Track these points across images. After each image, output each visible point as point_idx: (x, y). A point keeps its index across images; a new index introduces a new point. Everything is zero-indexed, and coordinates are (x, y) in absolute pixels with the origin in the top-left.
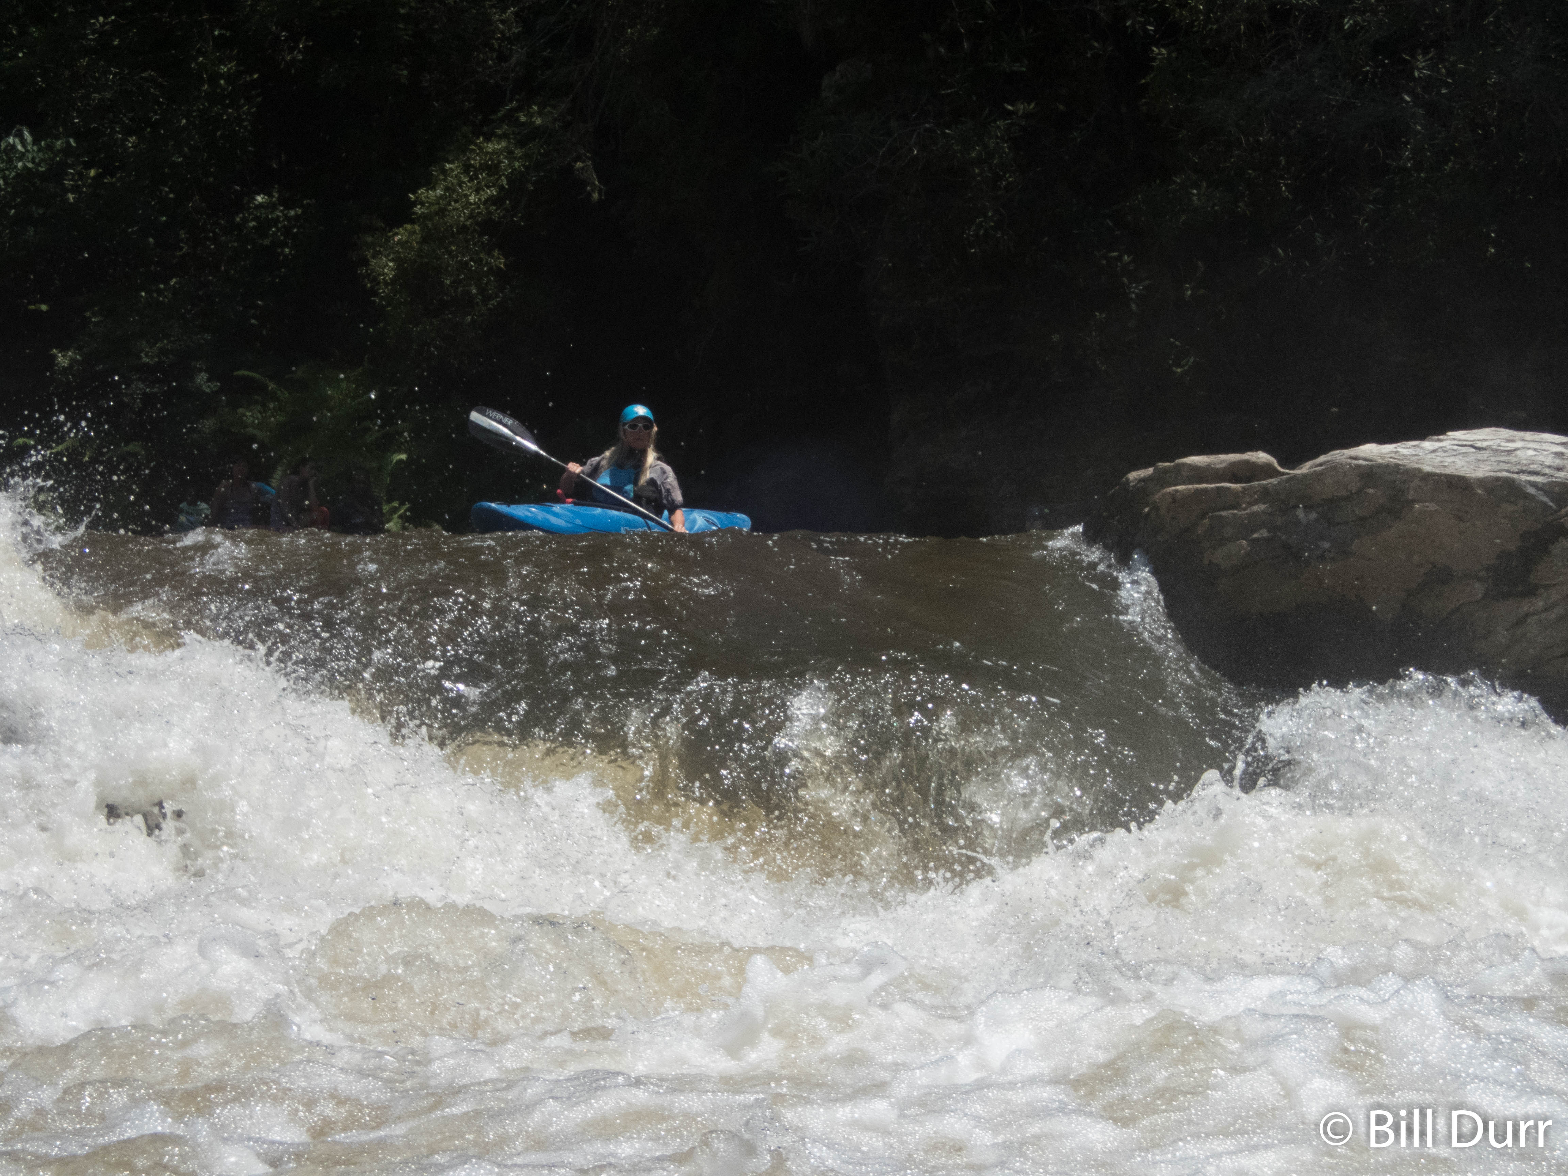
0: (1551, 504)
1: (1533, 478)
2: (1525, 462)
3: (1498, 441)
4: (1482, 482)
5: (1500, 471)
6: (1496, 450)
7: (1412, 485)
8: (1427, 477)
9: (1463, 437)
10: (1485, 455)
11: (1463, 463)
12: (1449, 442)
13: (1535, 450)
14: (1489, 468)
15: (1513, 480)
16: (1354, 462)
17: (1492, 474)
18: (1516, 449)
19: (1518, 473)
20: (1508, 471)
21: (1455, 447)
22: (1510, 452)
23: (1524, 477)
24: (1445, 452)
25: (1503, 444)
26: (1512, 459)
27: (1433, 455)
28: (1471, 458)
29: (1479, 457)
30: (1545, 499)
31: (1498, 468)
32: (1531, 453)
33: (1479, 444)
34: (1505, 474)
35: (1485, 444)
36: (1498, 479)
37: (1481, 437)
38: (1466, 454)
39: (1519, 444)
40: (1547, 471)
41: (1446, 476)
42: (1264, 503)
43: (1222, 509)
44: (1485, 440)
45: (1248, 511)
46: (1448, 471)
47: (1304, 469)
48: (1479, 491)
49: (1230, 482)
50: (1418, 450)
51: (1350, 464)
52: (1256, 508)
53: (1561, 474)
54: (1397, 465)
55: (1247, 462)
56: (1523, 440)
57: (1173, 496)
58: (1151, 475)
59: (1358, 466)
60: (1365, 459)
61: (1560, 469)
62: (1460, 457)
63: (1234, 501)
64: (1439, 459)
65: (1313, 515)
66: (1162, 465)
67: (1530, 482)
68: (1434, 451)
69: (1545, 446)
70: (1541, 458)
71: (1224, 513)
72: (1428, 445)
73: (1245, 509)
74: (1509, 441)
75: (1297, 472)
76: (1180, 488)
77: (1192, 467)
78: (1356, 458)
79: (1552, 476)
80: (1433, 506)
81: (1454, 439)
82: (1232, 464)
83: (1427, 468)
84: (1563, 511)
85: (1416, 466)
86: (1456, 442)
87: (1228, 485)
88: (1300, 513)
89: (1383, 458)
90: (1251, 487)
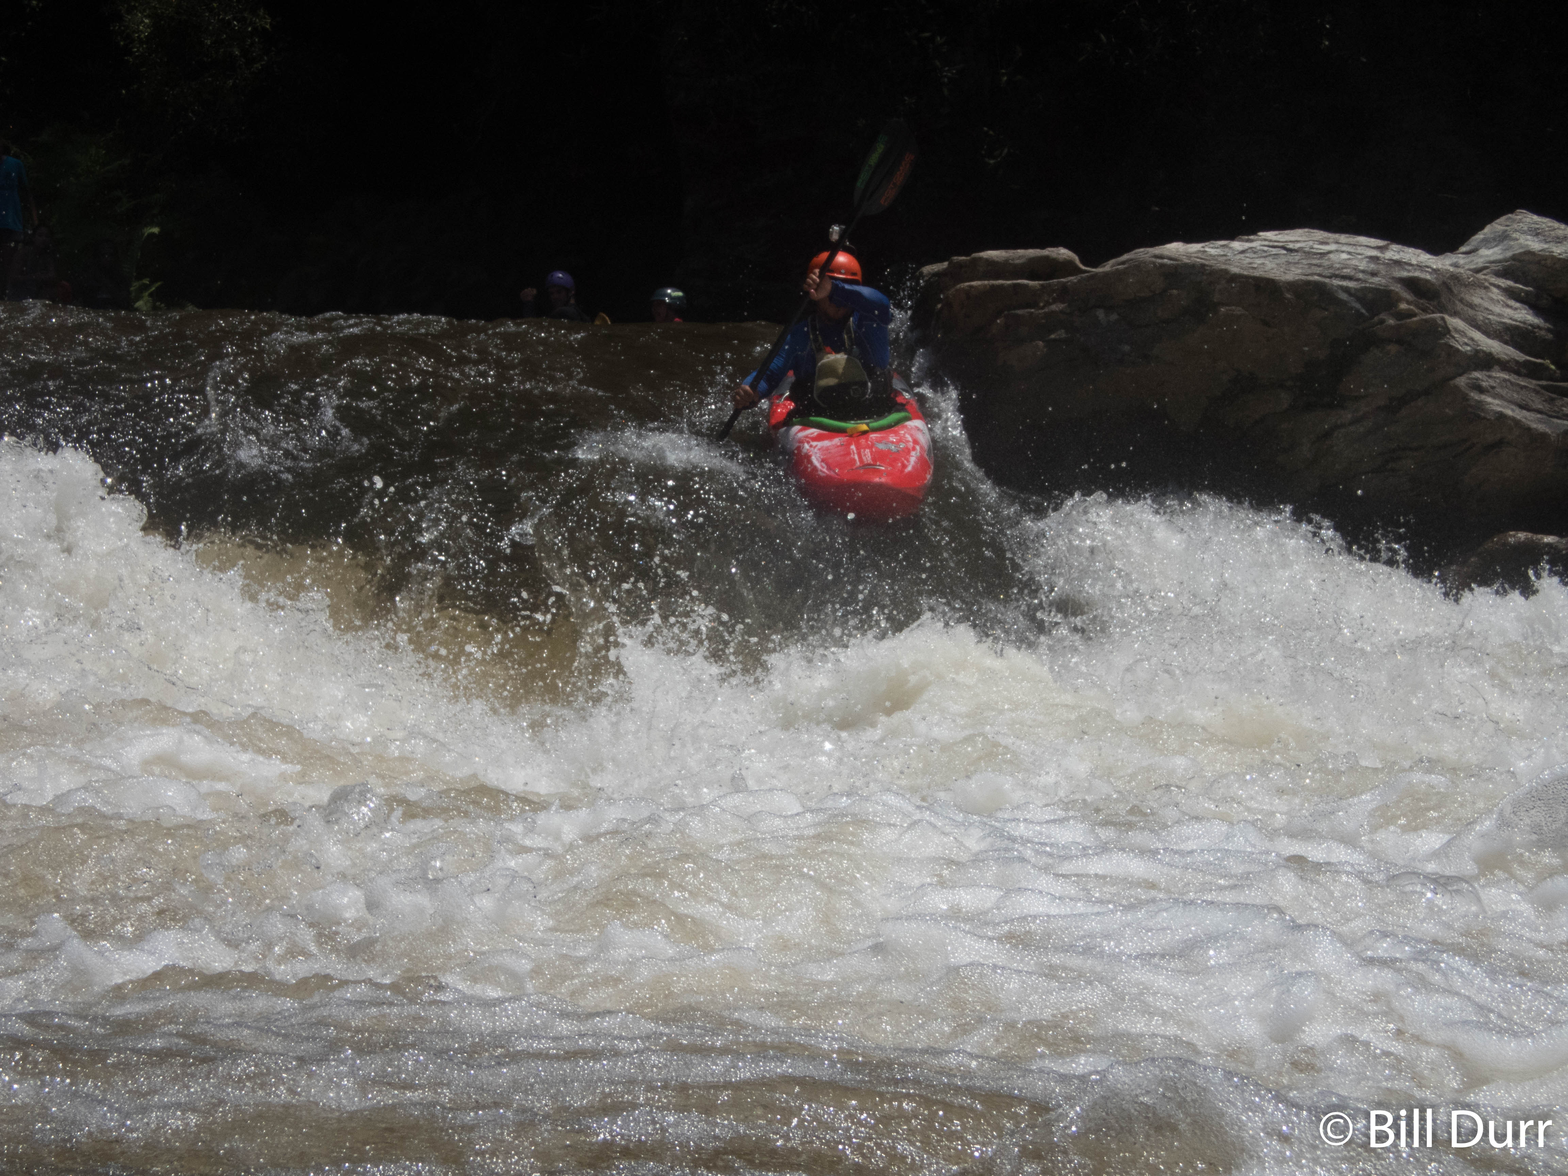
0: (1363, 311)
1: (1345, 283)
2: (1338, 266)
3: (1311, 243)
4: (1293, 286)
5: (1312, 274)
6: (1309, 253)
7: (1218, 286)
8: (1235, 278)
9: (1274, 238)
10: (1297, 257)
11: (1273, 266)
12: (1259, 243)
13: (1349, 253)
14: (1299, 271)
15: (1324, 285)
16: (1160, 261)
17: (1303, 278)
18: (1330, 252)
19: (1330, 277)
20: (1319, 275)
21: (1266, 248)
22: (1323, 255)
23: (1336, 282)
24: (1255, 253)
25: (1316, 246)
26: (1326, 263)
27: (1242, 256)
28: (1283, 260)
29: (1291, 259)
31: (1309, 271)
32: (1344, 256)
33: (1291, 246)
34: (1316, 278)
35: (1298, 245)
36: (1308, 283)
37: (1293, 239)
38: (1277, 255)
39: (1332, 247)
40: (1361, 276)
41: (1254, 278)
42: (1062, 302)
43: (1019, 308)
44: (1298, 241)
45: (1046, 310)
46: (1257, 274)
47: (1108, 267)
48: (1288, 296)
49: (1027, 279)
50: (1226, 250)
51: (1154, 263)
52: (1054, 307)
53: (1376, 280)
54: (1203, 265)
55: (1047, 258)
56: (1337, 243)
57: (968, 292)
58: (945, 270)
59: (1163, 266)
60: (1170, 259)
61: (1374, 274)
62: (1270, 258)
63: (1031, 299)
64: (1248, 260)
65: (1114, 317)
66: (957, 259)
67: (1341, 287)
68: (1243, 252)
69: (1360, 250)
70: (1354, 262)
71: (1020, 312)
72: (1237, 245)
73: (1043, 308)
74: (1322, 243)
75: (1099, 270)
76: (974, 283)
77: (990, 262)
78: (1161, 257)
79: (1365, 281)
80: (1238, 311)
81: (1265, 240)
82: (1032, 260)
83: (1235, 270)
84: (1376, 319)
85: (1223, 267)
86: (1266, 243)
87: (1025, 282)
88: (1101, 314)
89: (1189, 257)
90: (1049, 285)
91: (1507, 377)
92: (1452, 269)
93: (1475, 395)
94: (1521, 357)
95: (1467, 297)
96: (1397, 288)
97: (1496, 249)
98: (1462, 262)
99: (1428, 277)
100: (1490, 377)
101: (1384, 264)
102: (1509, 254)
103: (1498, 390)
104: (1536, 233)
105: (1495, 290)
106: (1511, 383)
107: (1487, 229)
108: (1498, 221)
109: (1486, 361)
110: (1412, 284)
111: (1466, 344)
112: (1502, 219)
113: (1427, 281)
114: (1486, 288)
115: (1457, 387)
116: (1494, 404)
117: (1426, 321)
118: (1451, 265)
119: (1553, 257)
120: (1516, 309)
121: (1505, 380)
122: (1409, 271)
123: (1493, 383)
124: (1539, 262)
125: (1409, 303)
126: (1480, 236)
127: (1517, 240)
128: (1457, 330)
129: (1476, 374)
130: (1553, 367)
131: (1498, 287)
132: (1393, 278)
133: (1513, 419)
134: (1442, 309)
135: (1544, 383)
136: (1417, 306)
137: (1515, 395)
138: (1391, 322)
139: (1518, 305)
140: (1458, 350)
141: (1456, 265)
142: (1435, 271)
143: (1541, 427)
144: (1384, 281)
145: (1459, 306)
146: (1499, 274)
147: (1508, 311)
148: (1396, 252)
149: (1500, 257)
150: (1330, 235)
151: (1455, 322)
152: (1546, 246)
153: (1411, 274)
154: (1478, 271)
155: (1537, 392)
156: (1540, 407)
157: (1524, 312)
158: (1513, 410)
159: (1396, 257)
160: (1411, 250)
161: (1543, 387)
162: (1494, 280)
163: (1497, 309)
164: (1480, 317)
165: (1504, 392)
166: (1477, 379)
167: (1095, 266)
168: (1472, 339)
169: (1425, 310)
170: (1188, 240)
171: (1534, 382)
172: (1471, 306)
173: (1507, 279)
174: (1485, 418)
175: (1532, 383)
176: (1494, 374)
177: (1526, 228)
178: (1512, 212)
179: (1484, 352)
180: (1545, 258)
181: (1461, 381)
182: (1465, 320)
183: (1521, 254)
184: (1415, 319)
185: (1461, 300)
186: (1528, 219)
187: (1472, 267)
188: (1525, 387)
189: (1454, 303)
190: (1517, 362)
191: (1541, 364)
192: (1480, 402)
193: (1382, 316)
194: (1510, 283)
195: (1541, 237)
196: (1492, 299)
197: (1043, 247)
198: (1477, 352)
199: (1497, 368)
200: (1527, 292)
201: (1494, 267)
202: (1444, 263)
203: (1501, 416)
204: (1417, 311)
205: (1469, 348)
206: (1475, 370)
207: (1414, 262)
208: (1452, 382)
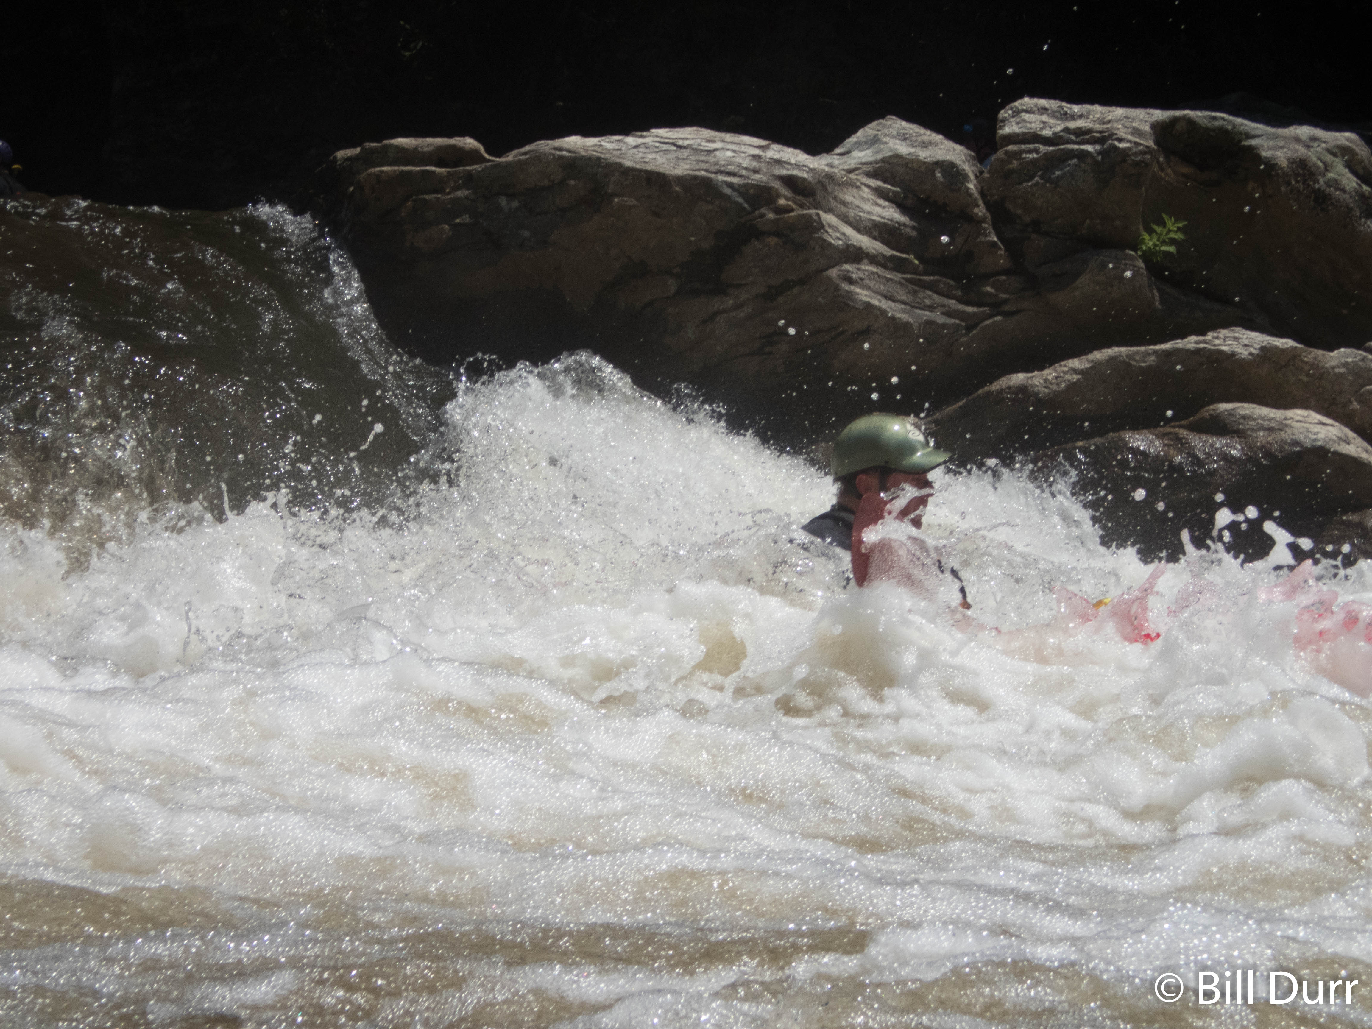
0: (746, 205)
1: (729, 179)
2: (723, 163)
3: (699, 141)
4: (681, 180)
5: (699, 170)
6: (697, 150)
7: (613, 179)
8: (627, 172)
9: (666, 135)
10: (686, 153)
11: (664, 161)
12: (651, 139)
13: (734, 151)
14: (688, 166)
15: (710, 180)
16: (559, 153)
17: (691, 173)
18: (716, 150)
19: (716, 173)
20: (706, 171)
21: (657, 144)
22: (710, 152)
23: (721, 178)
24: (647, 148)
25: (703, 144)
26: (712, 160)
27: (635, 150)
28: (672, 156)
29: (680, 155)
30: (740, 200)
31: (697, 167)
32: (729, 154)
33: (680, 143)
34: (703, 173)
35: (686, 143)
36: (695, 178)
37: (681, 136)
38: (667, 151)
39: (718, 145)
40: (744, 172)
41: (646, 172)
42: (468, 189)
43: (426, 193)
44: (687, 139)
45: (452, 196)
46: (648, 168)
47: (510, 157)
48: (677, 189)
49: (435, 166)
50: (621, 144)
51: (553, 155)
52: (459, 193)
53: (757, 176)
54: (599, 159)
55: (454, 147)
56: (723, 141)
57: (378, 176)
58: (357, 155)
59: (561, 157)
60: (569, 151)
61: (756, 171)
62: (662, 154)
63: (438, 185)
64: (641, 155)
65: (515, 204)
66: (369, 145)
67: (726, 183)
68: (636, 147)
69: (743, 148)
70: (738, 160)
71: (428, 197)
72: (631, 140)
73: (449, 194)
74: (709, 141)
75: (503, 160)
76: (385, 169)
77: (399, 149)
78: (560, 149)
79: (748, 178)
80: (631, 201)
81: (657, 136)
82: (440, 149)
83: (628, 163)
84: (757, 213)
85: (618, 160)
86: (658, 139)
87: (433, 168)
88: (503, 200)
89: (587, 151)
90: (455, 172)
91: (875, 270)
92: (827, 169)
93: (845, 286)
94: (887, 251)
95: (841, 195)
96: (777, 185)
97: (868, 152)
98: (836, 162)
99: (805, 175)
100: (859, 269)
101: (765, 162)
102: (879, 156)
103: (867, 282)
104: (904, 138)
105: (866, 190)
106: (879, 276)
107: (860, 133)
108: (870, 125)
109: (856, 255)
110: (790, 182)
111: (839, 239)
112: (874, 124)
113: (804, 180)
114: (858, 187)
115: (829, 279)
116: (863, 295)
117: (803, 216)
118: (827, 165)
119: (919, 161)
120: (884, 207)
121: (873, 273)
122: (788, 170)
123: (861, 275)
124: (906, 166)
125: (787, 199)
126: (853, 139)
127: (886, 143)
128: (830, 226)
129: (847, 267)
130: (916, 262)
131: (868, 186)
132: (774, 176)
133: (880, 309)
134: (817, 206)
135: (908, 276)
136: (795, 202)
137: (882, 287)
138: (771, 216)
139: (886, 204)
140: (830, 244)
141: (831, 165)
142: (812, 170)
143: (905, 317)
144: (764, 178)
145: (833, 204)
146: (869, 175)
147: (877, 210)
148: (777, 151)
149: (871, 159)
150: (717, 134)
151: (828, 218)
152: (912, 150)
153: (790, 173)
154: (850, 171)
155: (901, 284)
156: (904, 298)
157: (891, 210)
158: (880, 301)
159: (777, 156)
160: (790, 150)
161: (907, 280)
162: (865, 180)
163: (867, 207)
164: (852, 213)
165: (872, 284)
166: (848, 271)
167: (499, 156)
168: (844, 234)
169: (802, 206)
170: (586, 134)
171: (899, 275)
172: (844, 203)
173: (877, 179)
174: (854, 307)
175: (898, 276)
176: (863, 267)
177: (895, 133)
178: (883, 117)
179: (854, 246)
180: (912, 161)
181: (833, 273)
182: (838, 216)
183: (890, 157)
184: (792, 214)
185: (835, 198)
186: (896, 125)
187: (846, 167)
188: (892, 280)
189: (828, 201)
190: (884, 256)
191: (906, 259)
192: (850, 293)
193: (763, 210)
194: (880, 183)
195: (908, 142)
196: (863, 198)
197: (450, 136)
198: (848, 246)
199: (865, 261)
200: (893, 192)
201: (865, 168)
202: (820, 163)
203: (869, 306)
204: (794, 206)
205: (841, 243)
206: (846, 262)
207: (793, 161)
208: (824, 274)
